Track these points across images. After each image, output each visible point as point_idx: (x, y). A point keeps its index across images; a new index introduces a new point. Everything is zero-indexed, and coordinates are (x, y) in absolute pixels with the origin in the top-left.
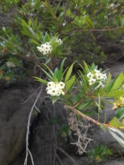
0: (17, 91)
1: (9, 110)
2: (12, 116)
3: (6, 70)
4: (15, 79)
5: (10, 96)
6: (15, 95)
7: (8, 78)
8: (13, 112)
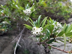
0: (6, 37)
1: (2, 47)
2: (3, 50)
3: (2, 26)
4: (7, 30)
5: (3, 40)
6: (5, 39)
7: (3, 30)
8: (4, 48)
